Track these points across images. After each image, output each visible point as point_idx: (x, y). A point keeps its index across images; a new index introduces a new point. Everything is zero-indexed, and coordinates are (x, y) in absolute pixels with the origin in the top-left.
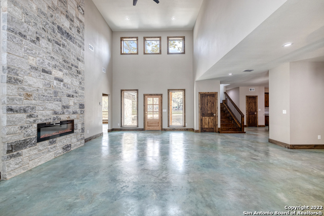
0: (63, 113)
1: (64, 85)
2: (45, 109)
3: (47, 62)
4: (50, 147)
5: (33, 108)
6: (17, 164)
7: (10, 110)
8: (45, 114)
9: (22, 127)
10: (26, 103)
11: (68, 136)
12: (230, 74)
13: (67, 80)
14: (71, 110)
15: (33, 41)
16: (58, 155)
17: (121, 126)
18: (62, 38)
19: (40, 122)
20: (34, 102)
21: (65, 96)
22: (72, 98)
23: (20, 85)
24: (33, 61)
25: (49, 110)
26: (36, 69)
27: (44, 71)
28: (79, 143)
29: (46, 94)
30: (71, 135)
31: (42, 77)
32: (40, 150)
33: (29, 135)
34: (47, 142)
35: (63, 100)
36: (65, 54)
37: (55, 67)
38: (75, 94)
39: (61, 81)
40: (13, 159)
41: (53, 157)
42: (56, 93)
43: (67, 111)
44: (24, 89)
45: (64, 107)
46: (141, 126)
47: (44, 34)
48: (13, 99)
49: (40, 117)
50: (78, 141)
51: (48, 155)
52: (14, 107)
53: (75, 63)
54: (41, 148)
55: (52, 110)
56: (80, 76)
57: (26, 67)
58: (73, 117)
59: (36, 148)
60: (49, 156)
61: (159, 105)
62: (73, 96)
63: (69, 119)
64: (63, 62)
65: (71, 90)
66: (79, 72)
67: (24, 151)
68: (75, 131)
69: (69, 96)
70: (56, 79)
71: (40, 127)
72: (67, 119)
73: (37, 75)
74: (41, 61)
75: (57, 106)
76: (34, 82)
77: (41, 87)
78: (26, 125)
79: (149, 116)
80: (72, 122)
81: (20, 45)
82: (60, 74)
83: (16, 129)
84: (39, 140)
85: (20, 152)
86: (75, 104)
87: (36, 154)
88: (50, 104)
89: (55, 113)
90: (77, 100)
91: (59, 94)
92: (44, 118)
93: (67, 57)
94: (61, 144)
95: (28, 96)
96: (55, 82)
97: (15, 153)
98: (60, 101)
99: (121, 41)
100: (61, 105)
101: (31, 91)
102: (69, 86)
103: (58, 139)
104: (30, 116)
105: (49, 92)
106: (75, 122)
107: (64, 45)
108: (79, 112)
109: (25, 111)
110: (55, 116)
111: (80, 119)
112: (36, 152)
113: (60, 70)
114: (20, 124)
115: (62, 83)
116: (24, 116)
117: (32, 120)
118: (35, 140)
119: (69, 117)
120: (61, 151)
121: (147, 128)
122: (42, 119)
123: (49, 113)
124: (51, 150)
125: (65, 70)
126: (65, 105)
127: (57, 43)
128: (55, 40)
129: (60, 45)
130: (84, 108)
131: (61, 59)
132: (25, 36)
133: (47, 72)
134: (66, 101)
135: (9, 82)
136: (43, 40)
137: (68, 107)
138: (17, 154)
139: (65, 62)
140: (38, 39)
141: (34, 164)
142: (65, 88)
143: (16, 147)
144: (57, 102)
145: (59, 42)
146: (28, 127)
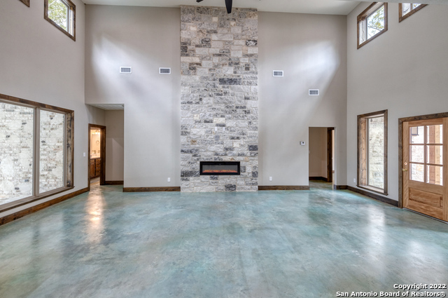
0: (226, 155)
1: (227, 129)
2: (207, 150)
3: (208, 113)
4: (211, 181)
5: (197, 150)
6: (186, 185)
7: (182, 151)
8: (206, 155)
9: (189, 163)
10: (192, 147)
11: (232, 176)
13: (229, 124)
14: (235, 152)
15: (198, 103)
16: (220, 191)
17: (358, 184)
18: (224, 87)
19: (202, 160)
20: (197, 146)
21: (228, 139)
22: (237, 140)
23: (188, 135)
24: (197, 117)
25: (210, 151)
26: (200, 122)
27: (206, 122)
28: (248, 187)
29: (207, 139)
30: (236, 176)
31: (204, 127)
33: (193, 169)
34: (208, 176)
35: (225, 142)
36: (227, 100)
37: (216, 115)
38: (242, 136)
39: (224, 126)
41: (214, 191)
42: (217, 137)
43: (230, 153)
44: (190, 138)
45: (227, 149)
46: (394, 195)
47: (206, 93)
48: (184, 145)
49: (202, 157)
50: (247, 185)
51: (209, 187)
52: (184, 149)
53: (241, 104)
54: (203, 180)
55: (213, 151)
56: (249, 115)
57: (192, 123)
58: (237, 159)
59: (199, 179)
60: (211, 189)
62: (238, 138)
63: (233, 161)
65: (236, 133)
66: (247, 112)
67: (191, 178)
68: (241, 173)
69: (233, 138)
70: (217, 125)
71: (202, 164)
72: (230, 160)
73: (200, 126)
74: (203, 114)
75: (218, 148)
76: (199, 131)
77: (203, 134)
78: (192, 161)
80: (238, 163)
81: (188, 109)
82: (221, 120)
83: (185, 163)
84: (202, 173)
85: (188, 178)
86: (242, 145)
87: (199, 183)
88: (211, 147)
89: (217, 154)
90: (245, 142)
91: (221, 138)
92: (205, 158)
93: (231, 102)
94: (223, 181)
95: (194, 142)
96: (216, 129)
97: (185, 178)
98: (222, 144)
100: (222, 147)
101: (195, 138)
102: (232, 129)
103: (220, 177)
104: (195, 156)
105: (211, 137)
106: (242, 164)
107: (226, 93)
108: (249, 154)
109: (191, 152)
110: (217, 157)
111: (251, 161)
112: (199, 181)
113: (222, 116)
114: (188, 160)
115: (224, 128)
116: (191, 155)
117: (196, 158)
118: (198, 173)
119: (232, 159)
120: (223, 188)
122: (204, 159)
123: (209, 153)
124: (212, 184)
125: (227, 115)
126: (227, 147)
127: (218, 94)
128: (216, 92)
129: (222, 95)
130: (257, 149)
131: (223, 106)
132: (191, 103)
133: (208, 122)
134: (228, 143)
135: (182, 134)
136: (205, 98)
137: (231, 149)
138: (187, 180)
139: (227, 107)
140: (201, 99)
141: (197, 189)
142: (228, 132)
143: (185, 175)
144: (218, 145)
145: (220, 93)
146: (193, 163)
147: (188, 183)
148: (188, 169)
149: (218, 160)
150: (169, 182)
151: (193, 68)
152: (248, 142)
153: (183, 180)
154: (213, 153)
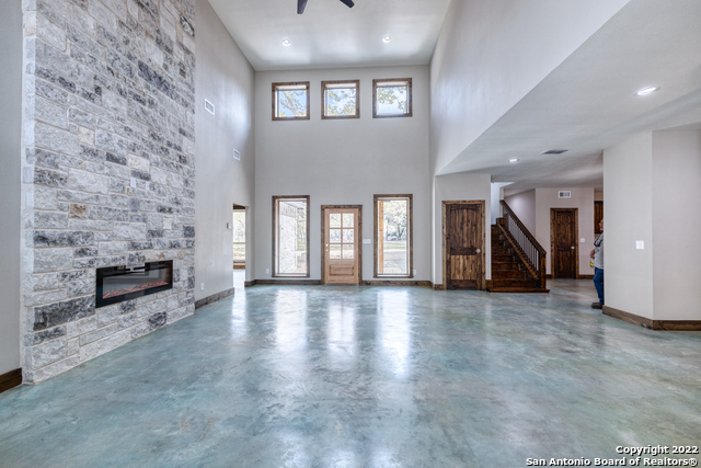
0: (151, 247)
1: (152, 187)
2: (114, 236)
3: (116, 138)
4: (122, 317)
5: (87, 236)
6: (54, 352)
7: (41, 239)
8: (112, 248)
9: (64, 276)
10: (73, 225)
11: (160, 295)
12: (513, 161)
13: (159, 176)
14: (165, 240)
15: (89, 96)
16: (139, 335)
17: (273, 275)
18: (148, 87)
19: (102, 265)
20: (89, 222)
21: (154, 209)
22: (168, 215)
23: (61, 188)
24: (88, 138)
25: (121, 239)
26: (95, 154)
27: (110, 158)
28: (183, 310)
29: (114, 206)
30: (166, 292)
31: (106, 170)
32: (101, 325)
33: (80, 293)
34: (116, 307)
35: (149, 218)
36: (154, 121)
37: (133, 148)
38: (174, 207)
39: (147, 178)
40: (46, 342)
41: (130, 339)
42: (135, 204)
43: (158, 242)
44: (69, 196)
45: (152, 233)
46: (316, 276)
47: (111, 80)
48: (47, 218)
49: (102, 254)
50: (181, 305)
51: (118, 335)
52: (48, 232)
53: (175, 140)
54: (103, 320)
55: (126, 239)
56: (186, 167)
57: (73, 150)
58: (170, 255)
59: (93, 320)
60: (122, 337)
61: (354, 228)
62: (170, 210)
63: (162, 259)
64: (151, 139)
65: (167, 198)
66: (183, 160)
67: (69, 326)
68: (174, 284)
69: (162, 210)
70: (136, 174)
71: (103, 275)
72: (157, 259)
73: (97, 165)
74: (105, 136)
75: (137, 231)
76: (90, 180)
77: (105, 190)
78: (73, 271)
79: (334, 254)
80: (168, 265)
81: (61, 103)
82: (142, 164)
83: (52, 278)
84: (101, 302)
85: (61, 326)
86: (175, 226)
87: (93, 332)
88: (122, 228)
89: (134, 246)
90: (180, 219)
91: (142, 207)
92: (110, 257)
93: (159, 128)
94: (145, 311)
95: (78, 210)
96: (134, 181)
97: (51, 329)
98: (144, 221)
99: (273, 91)
100: (144, 229)
101: (84, 201)
102: (162, 189)
103: (140, 301)
104: (82, 252)
105: (121, 201)
106: (175, 266)
107: (151, 103)
108: (184, 245)
109: (71, 242)
110: (134, 253)
111: (186, 258)
112: (93, 327)
113: (144, 155)
114: (61, 269)
115: (148, 183)
116: (69, 251)
117: (85, 260)
118: (92, 302)
119: (162, 255)
120: (144, 326)
121: (328, 279)
122: (106, 259)
123: (121, 245)
124: (125, 324)
125: (154, 156)
126: (153, 228)
127: (137, 99)
128: (134, 92)
129: (144, 103)
130: (193, 235)
131: (145, 131)
132: (71, 86)
133: (116, 160)
134: (155, 219)
135: (39, 181)
136: (108, 93)
137: (160, 233)
138: (56, 332)
139: (153, 137)
140: (98, 90)
141: (89, 352)
142: (154, 194)
143: (51, 319)
144: (137, 224)
146: (77, 276)
147: (58, 342)
148: (60, 297)
149: (136, 261)
152: (182, 219)
153: (44, 337)
154: (125, 243)
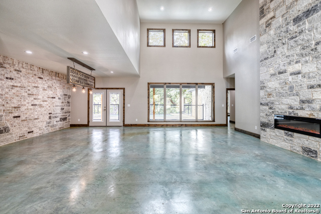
0: (302, 109)
1: (304, 76)
2: (282, 103)
3: (282, 63)
4: (286, 137)
5: (272, 103)
6: (264, 135)
7: (261, 104)
8: (280, 108)
9: (266, 115)
10: (268, 100)
11: (311, 138)
13: (305, 69)
15: (273, 56)
16: (294, 151)
20: (272, 99)
23: (265, 89)
25: (284, 104)
26: (275, 75)
27: (280, 73)
29: (282, 91)
31: (279, 79)
32: (276, 135)
33: (269, 121)
34: (283, 132)
35: (300, 93)
37: (290, 63)
39: (299, 73)
41: (289, 149)
42: (291, 88)
43: (309, 106)
44: (267, 91)
45: (303, 102)
47: (279, 43)
48: (262, 98)
49: (277, 109)
51: (283, 143)
52: (262, 102)
54: (278, 134)
55: (287, 104)
57: (268, 77)
59: (274, 132)
62: (320, 86)
63: (312, 117)
64: (302, 51)
65: (316, 79)
67: (268, 130)
69: (312, 87)
70: (291, 74)
72: (307, 116)
73: (274, 79)
74: (277, 66)
75: (293, 101)
76: (273, 84)
77: (278, 86)
78: (268, 114)
81: (265, 65)
82: (297, 67)
83: (264, 115)
84: (276, 127)
87: (274, 136)
88: (285, 100)
89: (291, 108)
91: (296, 89)
94: (299, 141)
95: (270, 95)
96: (290, 78)
98: (297, 95)
101: (271, 92)
103: (296, 135)
104: (271, 108)
105: (284, 88)
107: (301, 32)
109: (267, 105)
110: (291, 111)
112: (274, 134)
113: (297, 62)
114: (266, 113)
115: (300, 75)
116: (267, 108)
117: (271, 111)
118: (273, 126)
119: (312, 114)
120: (299, 149)
122: (279, 112)
123: (283, 107)
124: (287, 141)
125: (304, 59)
126: (304, 99)
127: (292, 38)
128: (290, 37)
129: (296, 37)
131: (298, 50)
132: (267, 58)
133: (282, 73)
134: (306, 94)
135: (261, 89)
136: (279, 49)
137: (309, 102)
138: (264, 130)
139: (303, 49)
140: (275, 52)
141: (273, 142)
142: (305, 80)
143: (264, 125)
144: (293, 97)
145: (294, 35)
146: (270, 115)
147: (265, 133)
148: (265, 120)
149: (292, 115)
150: (256, 129)
151: (268, 25)
153: (262, 129)
154: (287, 106)
